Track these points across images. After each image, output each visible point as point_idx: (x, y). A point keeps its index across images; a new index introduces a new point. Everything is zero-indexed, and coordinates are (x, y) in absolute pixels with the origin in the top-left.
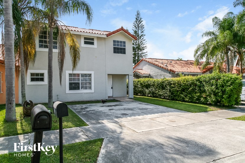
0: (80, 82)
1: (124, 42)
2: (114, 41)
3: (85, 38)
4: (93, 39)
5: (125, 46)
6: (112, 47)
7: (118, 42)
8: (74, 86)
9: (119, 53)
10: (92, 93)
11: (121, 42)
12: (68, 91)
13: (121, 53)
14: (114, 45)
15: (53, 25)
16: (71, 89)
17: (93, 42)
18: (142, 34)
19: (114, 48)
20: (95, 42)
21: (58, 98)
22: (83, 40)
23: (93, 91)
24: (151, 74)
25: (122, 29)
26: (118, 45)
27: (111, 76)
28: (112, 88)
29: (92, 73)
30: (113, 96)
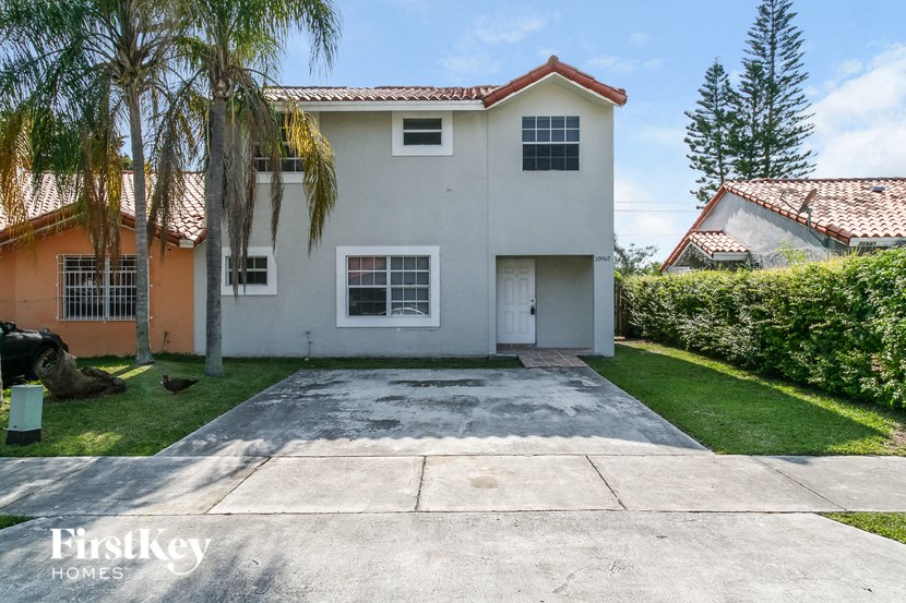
0: (389, 286)
1: (575, 121)
2: (527, 122)
3: (408, 124)
4: (437, 123)
5: (576, 135)
6: (518, 143)
7: (544, 121)
8: (366, 301)
9: (547, 169)
10: (431, 329)
11: (558, 121)
12: (343, 319)
13: (559, 166)
14: (526, 136)
15: (221, 89)
16: (354, 311)
17: (440, 133)
18: (788, 74)
19: (528, 150)
20: (447, 132)
21: (310, 343)
22: (398, 132)
23: (434, 319)
24: (756, 249)
25: (554, 65)
26: (544, 136)
27: (531, 265)
28: (533, 311)
29: (433, 252)
30: (539, 346)
